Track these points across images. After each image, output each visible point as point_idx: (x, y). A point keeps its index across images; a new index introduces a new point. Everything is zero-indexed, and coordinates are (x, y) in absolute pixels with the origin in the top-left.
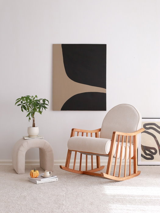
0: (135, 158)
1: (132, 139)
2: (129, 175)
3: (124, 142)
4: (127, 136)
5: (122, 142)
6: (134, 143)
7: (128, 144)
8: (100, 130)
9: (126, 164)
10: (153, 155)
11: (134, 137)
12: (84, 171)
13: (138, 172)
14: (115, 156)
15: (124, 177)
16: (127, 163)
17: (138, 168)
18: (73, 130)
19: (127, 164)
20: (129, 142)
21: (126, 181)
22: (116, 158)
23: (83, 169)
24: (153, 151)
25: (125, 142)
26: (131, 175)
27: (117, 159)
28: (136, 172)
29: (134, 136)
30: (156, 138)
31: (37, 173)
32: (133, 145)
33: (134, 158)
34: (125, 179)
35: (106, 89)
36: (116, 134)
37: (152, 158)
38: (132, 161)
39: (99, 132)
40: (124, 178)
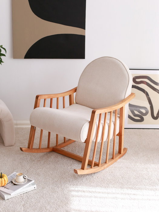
0: (121, 135)
4: (111, 111)
8: (75, 90)
10: (143, 116)
12: (53, 148)
13: (124, 149)
15: (106, 163)
18: (37, 97)
24: (144, 111)
29: (120, 108)
30: (148, 95)
31: (5, 180)
33: (119, 135)
35: (85, 29)
37: (142, 120)
39: (75, 94)
40: (106, 165)
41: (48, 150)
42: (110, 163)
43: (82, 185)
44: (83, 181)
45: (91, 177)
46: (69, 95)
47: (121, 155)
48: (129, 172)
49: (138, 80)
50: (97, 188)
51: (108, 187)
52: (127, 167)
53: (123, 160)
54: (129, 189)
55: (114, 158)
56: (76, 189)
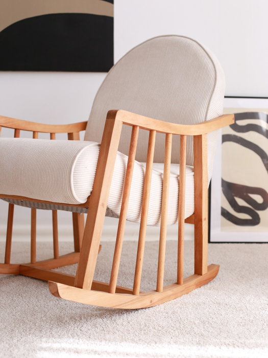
0: (201, 220)
1: (188, 149)
2: (178, 283)
3: (154, 162)
4: (167, 134)
5: (147, 161)
6: (197, 165)
7: (174, 169)
9: (166, 239)
10: (259, 212)
11: (198, 139)
12: (20, 266)
13: (210, 267)
14: (119, 213)
15: (157, 291)
16: (169, 234)
17: (209, 255)
19: (170, 237)
20: (177, 161)
21: (162, 306)
22: (120, 217)
23: (20, 257)
24: (259, 199)
25: (161, 159)
26: (185, 281)
27: (124, 222)
28: (204, 270)
29: (195, 136)
32: (193, 170)
33: (195, 219)
34: (162, 301)
36: (119, 119)
37: (255, 221)
38: (189, 229)
40: (156, 297)
41: (6, 270)
42: (169, 292)
43: (76, 337)
44: (83, 329)
45: (108, 322)
46: (68, 134)
47: (200, 278)
48: (224, 313)
49: (242, 123)
50: (122, 343)
51: (156, 343)
52: (219, 304)
53: (209, 291)
54: (224, 348)
55: (182, 282)
56: (56, 346)
